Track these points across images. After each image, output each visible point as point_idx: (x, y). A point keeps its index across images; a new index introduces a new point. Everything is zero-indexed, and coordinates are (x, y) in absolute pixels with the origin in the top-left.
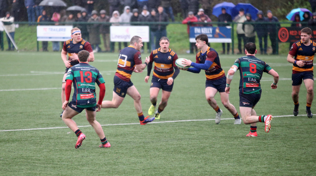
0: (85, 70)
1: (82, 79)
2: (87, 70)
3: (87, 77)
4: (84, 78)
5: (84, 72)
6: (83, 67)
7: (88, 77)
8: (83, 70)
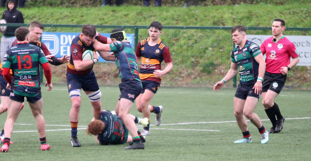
0: (23, 53)
1: (20, 66)
2: (25, 53)
3: (25, 63)
4: (22, 63)
5: (22, 56)
6: (20, 50)
7: (28, 62)
8: (20, 53)
